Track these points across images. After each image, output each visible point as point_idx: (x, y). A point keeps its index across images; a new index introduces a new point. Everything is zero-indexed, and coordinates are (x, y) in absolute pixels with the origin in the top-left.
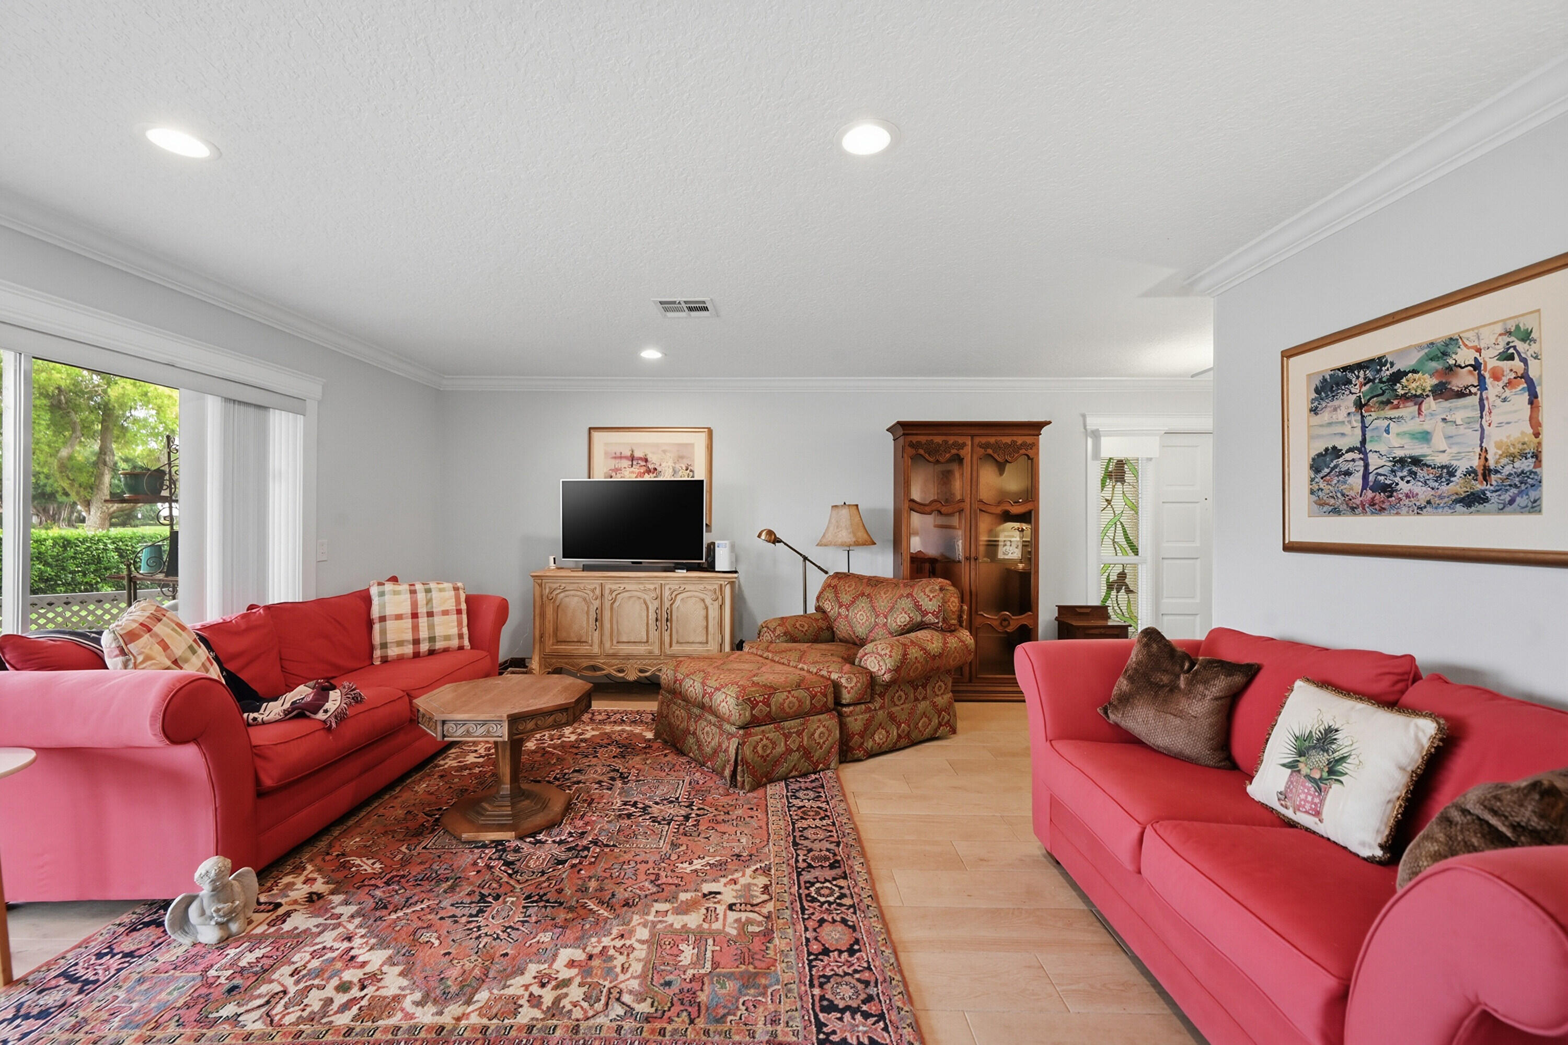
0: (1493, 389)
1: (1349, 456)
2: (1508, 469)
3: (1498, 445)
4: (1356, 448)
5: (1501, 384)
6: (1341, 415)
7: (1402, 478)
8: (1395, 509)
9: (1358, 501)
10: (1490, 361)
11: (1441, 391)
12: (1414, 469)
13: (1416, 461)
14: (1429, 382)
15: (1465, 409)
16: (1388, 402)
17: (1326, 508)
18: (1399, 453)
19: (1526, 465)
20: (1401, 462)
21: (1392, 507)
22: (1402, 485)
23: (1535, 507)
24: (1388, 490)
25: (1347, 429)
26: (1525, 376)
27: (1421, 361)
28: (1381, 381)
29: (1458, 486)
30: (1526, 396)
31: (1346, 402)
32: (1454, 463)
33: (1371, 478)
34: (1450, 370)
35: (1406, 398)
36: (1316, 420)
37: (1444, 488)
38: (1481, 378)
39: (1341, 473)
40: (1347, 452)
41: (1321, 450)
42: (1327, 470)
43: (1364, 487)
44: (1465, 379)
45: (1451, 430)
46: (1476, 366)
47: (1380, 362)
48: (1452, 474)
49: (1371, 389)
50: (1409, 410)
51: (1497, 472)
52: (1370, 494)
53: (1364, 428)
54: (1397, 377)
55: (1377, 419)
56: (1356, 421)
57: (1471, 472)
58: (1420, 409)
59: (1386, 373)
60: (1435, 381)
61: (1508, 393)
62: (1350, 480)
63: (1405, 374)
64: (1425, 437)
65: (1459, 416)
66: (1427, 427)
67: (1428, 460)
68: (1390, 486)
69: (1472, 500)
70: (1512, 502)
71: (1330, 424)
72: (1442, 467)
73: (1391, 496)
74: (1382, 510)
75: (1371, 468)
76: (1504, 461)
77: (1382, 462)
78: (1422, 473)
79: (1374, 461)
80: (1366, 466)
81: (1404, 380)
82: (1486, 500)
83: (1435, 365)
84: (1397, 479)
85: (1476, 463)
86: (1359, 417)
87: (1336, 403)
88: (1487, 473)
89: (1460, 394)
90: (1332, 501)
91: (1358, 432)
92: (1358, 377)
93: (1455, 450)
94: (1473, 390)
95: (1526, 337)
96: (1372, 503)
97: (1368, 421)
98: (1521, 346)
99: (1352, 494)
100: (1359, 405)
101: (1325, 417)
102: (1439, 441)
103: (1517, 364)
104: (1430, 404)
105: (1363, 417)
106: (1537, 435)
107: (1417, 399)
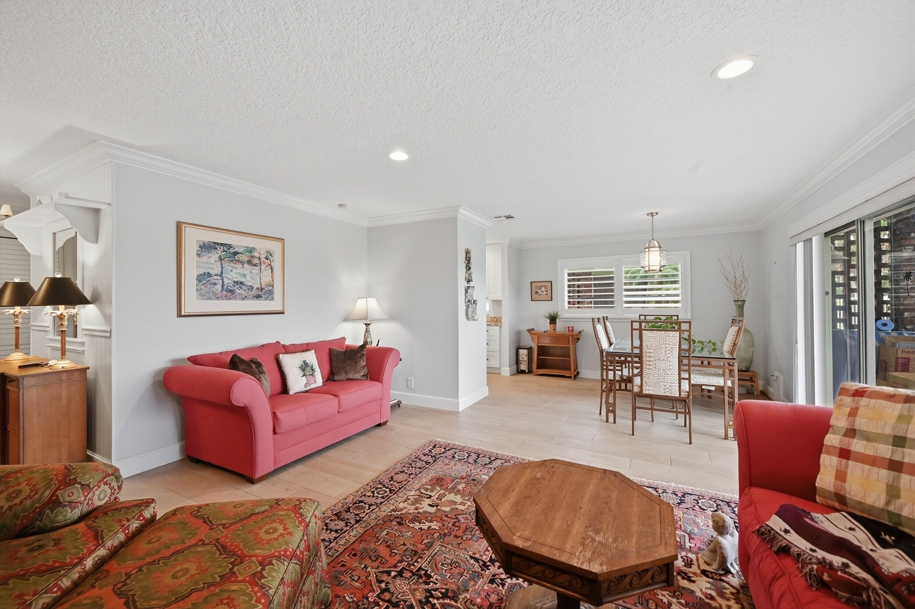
0: (263, 267)
1: (216, 277)
2: (266, 289)
3: (264, 282)
4: (219, 275)
5: (265, 265)
6: (212, 260)
7: (237, 288)
8: (235, 298)
9: (220, 295)
10: (263, 257)
11: (249, 262)
12: (241, 286)
13: (242, 283)
14: (246, 259)
15: (256, 270)
16: (232, 261)
17: (204, 297)
18: (236, 280)
19: (271, 288)
20: (237, 282)
21: (233, 297)
22: (237, 290)
23: (272, 299)
24: (232, 292)
25: (215, 267)
26: (270, 265)
27: (244, 251)
28: (230, 252)
29: (254, 292)
30: (270, 270)
31: (214, 257)
32: (253, 285)
33: (225, 287)
34: (252, 257)
35: (238, 261)
36: (200, 259)
37: (250, 293)
38: (260, 262)
39: (211, 283)
40: (215, 275)
41: (202, 273)
42: (205, 282)
43: (222, 290)
44: (256, 261)
45: (252, 275)
46: (259, 258)
47: (230, 246)
48: (252, 288)
49: (226, 255)
50: (239, 266)
51: (264, 289)
52: (225, 293)
53: (222, 268)
54: (236, 253)
55: (228, 266)
56: (219, 264)
57: (258, 288)
58: (243, 267)
59: (232, 251)
60: (248, 259)
61: (267, 268)
62: (216, 287)
63: (239, 254)
64: (245, 276)
65: (254, 272)
66: (245, 272)
67: (245, 283)
68: (233, 290)
69: (258, 297)
70: (267, 298)
71: (206, 263)
72: (250, 286)
73: (233, 294)
74: (230, 299)
75: (225, 284)
76: (266, 286)
77: (229, 282)
78: (244, 287)
79: (226, 281)
80: (223, 282)
81: (238, 255)
82: (262, 297)
83: (248, 254)
84: (235, 288)
85: (259, 286)
86: (220, 263)
87: (209, 255)
88: (262, 289)
89: (255, 265)
90: (208, 295)
91: (220, 269)
92: (220, 248)
93: (253, 281)
94: (259, 265)
95: (271, 255)
96: (226, 296)
97: (224, 266)
98: (270, 257)
99: (216, 292)
100: (221, 259)
101: (204, 259)
102: (249, 278)
103: (268, 261)
104: (246, 265)
105: (222, 263)
106: (273, 281)
107: (242, 263)
